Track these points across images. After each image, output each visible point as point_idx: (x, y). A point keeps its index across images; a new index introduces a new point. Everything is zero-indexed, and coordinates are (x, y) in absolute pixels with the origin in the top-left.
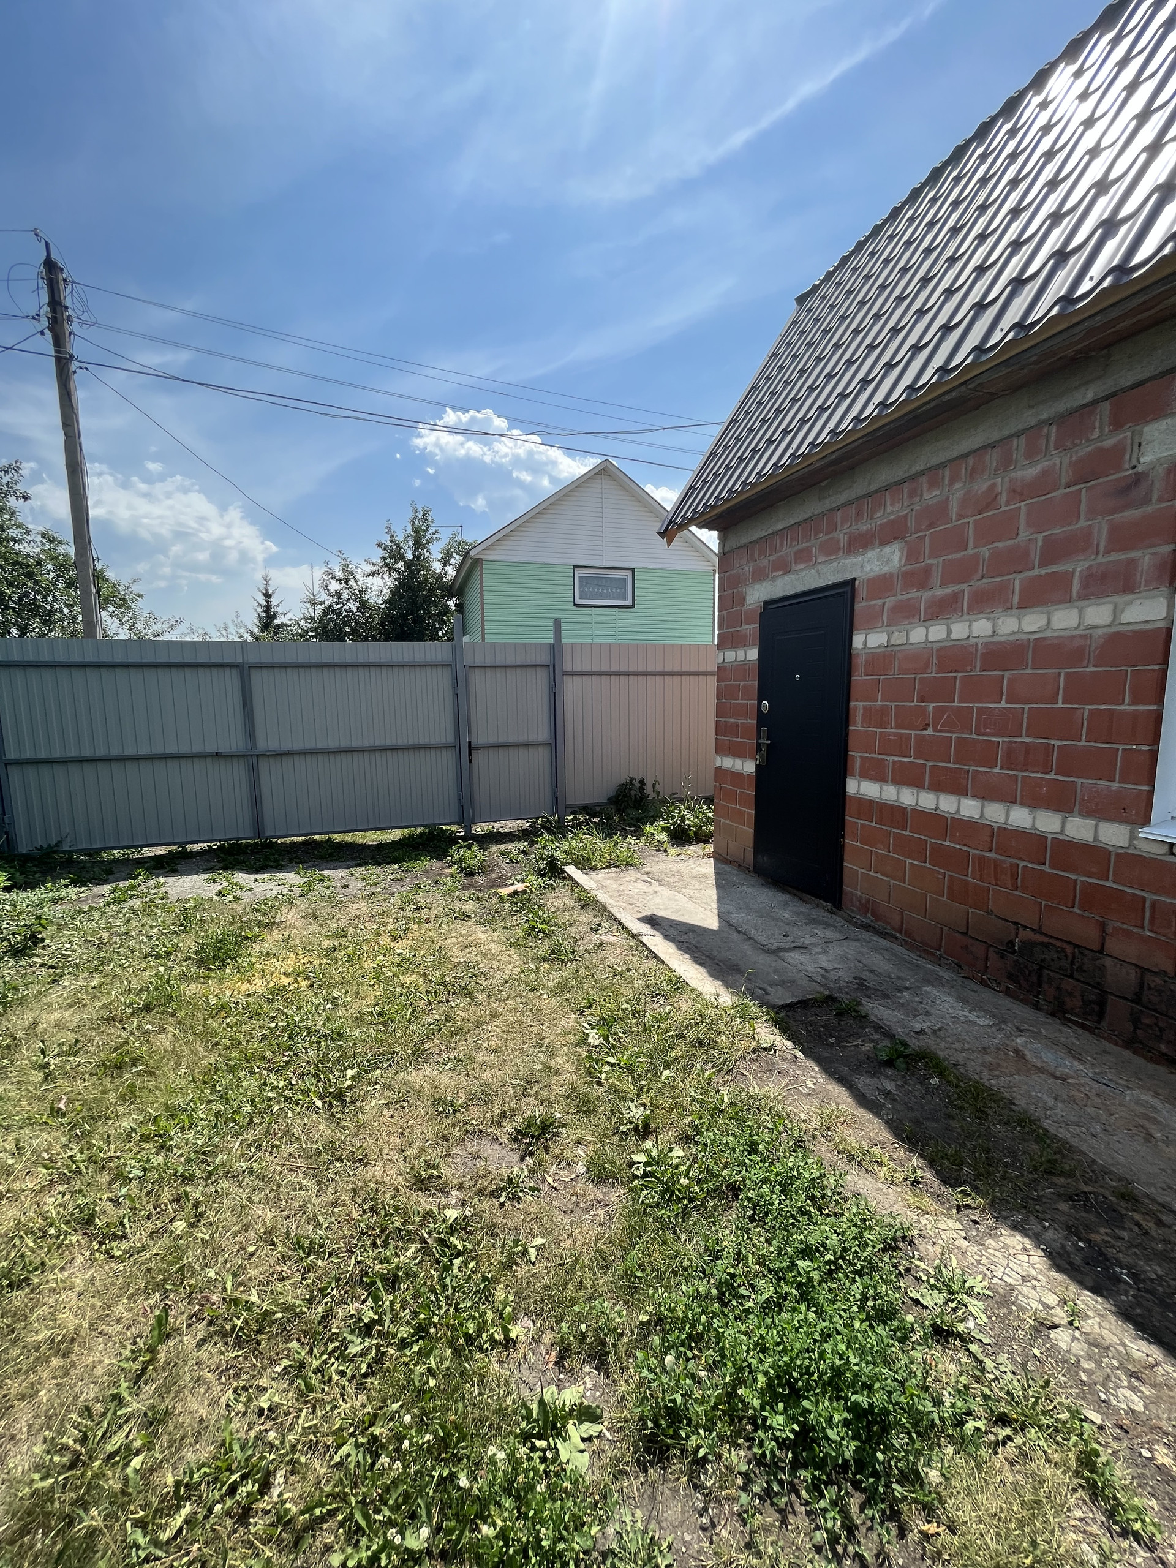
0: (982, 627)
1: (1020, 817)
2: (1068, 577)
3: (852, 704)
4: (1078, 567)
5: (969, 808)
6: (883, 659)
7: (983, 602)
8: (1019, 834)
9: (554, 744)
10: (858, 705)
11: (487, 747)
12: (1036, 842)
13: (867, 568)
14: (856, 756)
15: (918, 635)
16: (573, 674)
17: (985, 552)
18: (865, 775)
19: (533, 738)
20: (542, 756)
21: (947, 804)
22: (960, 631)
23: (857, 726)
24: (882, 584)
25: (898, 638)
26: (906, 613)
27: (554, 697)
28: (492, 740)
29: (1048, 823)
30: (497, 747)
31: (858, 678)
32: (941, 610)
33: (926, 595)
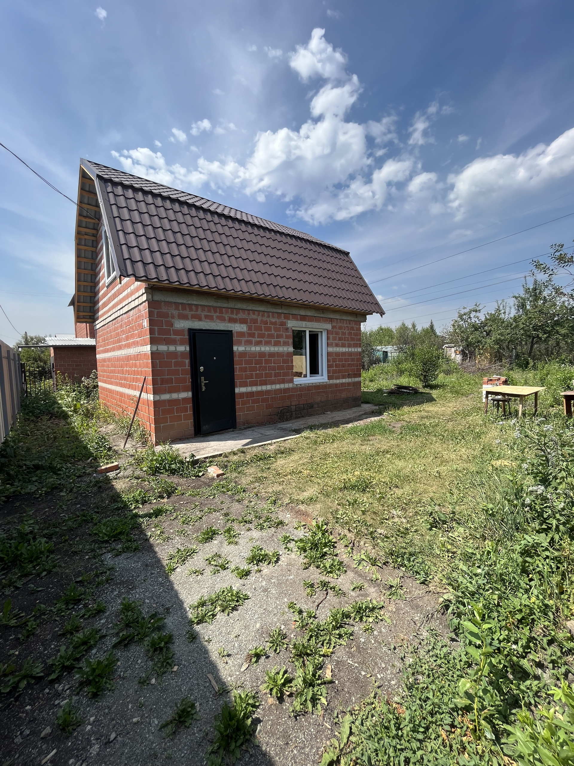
0: (267, 349)
1: (278, 386)
2: (280, 341)
3: (235, 366)
4: (282, 340)
5: (269, 387)
6: (243, 354)
7: (268, 343)
8: (278, 390)
10: (237, 367)
12: (280, 390)
13: (236, 328)
14: (237, 381)
15: (253, 349)
17: (266, 333)
18: (241, 386)
21: (264, 388)
22: (263, 349)
23: (237, 373)
24: (241, 334)
25: (248, 349)
26: (249, 343)
29: (282, 386)
31: (236, 359)
32: (258, 343)
33: (253, 339)
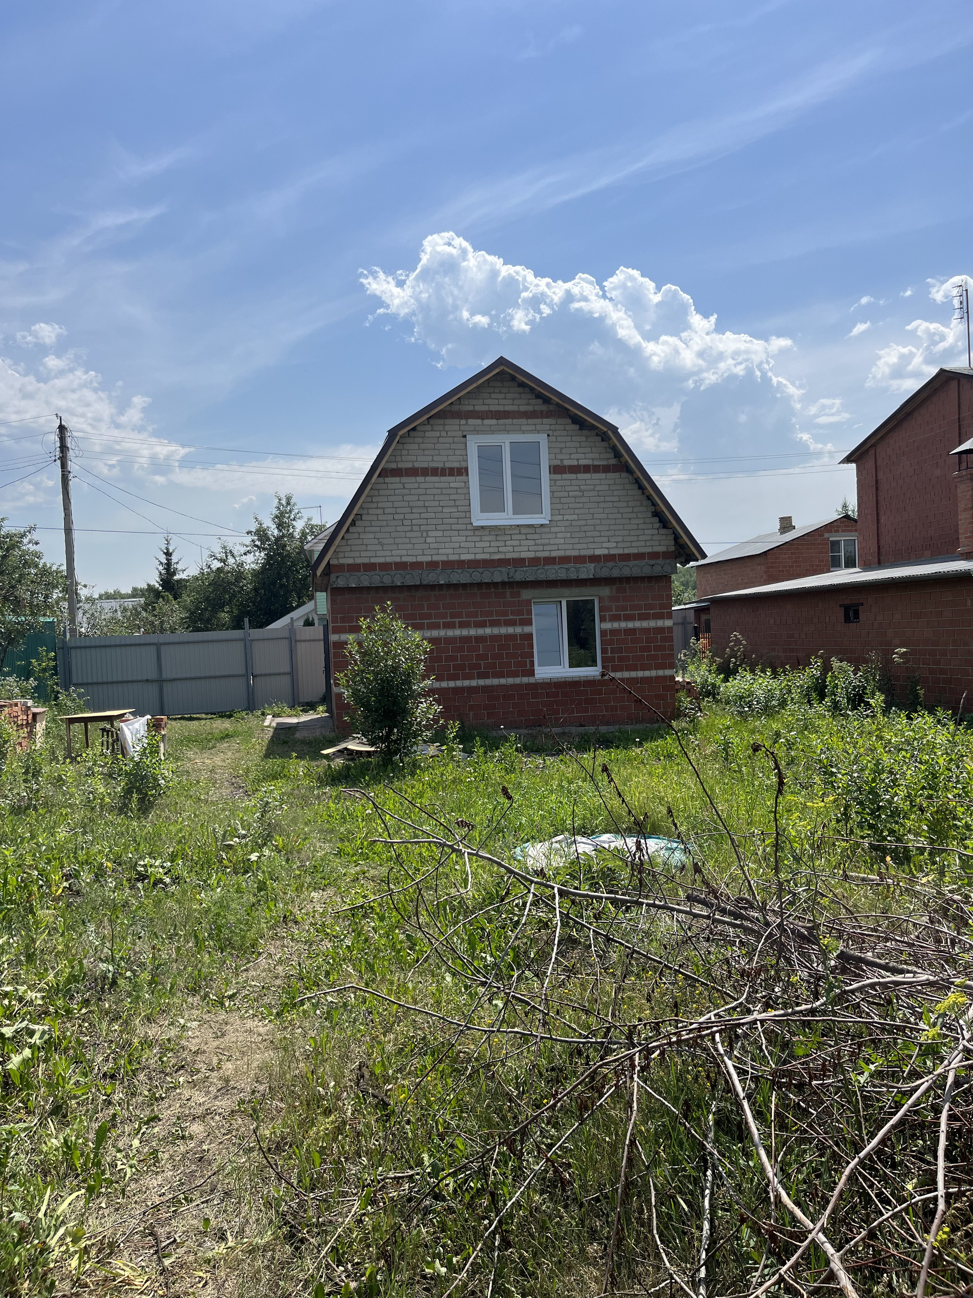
9: (292, 673)
11: (261, 675)
16: (301, 641)
19: (282, 671)
20: (287, 679)
27: (292, 652)
28: (263, 672)
30: (265, 675)
